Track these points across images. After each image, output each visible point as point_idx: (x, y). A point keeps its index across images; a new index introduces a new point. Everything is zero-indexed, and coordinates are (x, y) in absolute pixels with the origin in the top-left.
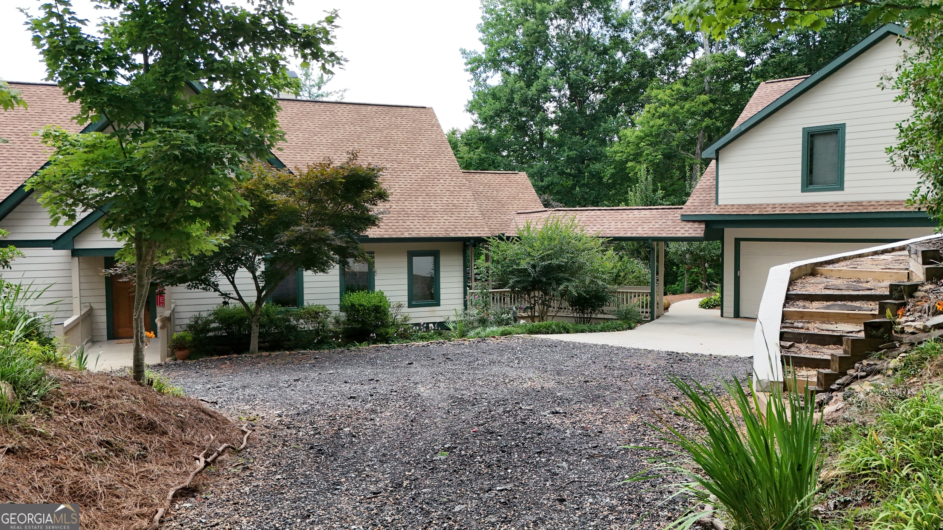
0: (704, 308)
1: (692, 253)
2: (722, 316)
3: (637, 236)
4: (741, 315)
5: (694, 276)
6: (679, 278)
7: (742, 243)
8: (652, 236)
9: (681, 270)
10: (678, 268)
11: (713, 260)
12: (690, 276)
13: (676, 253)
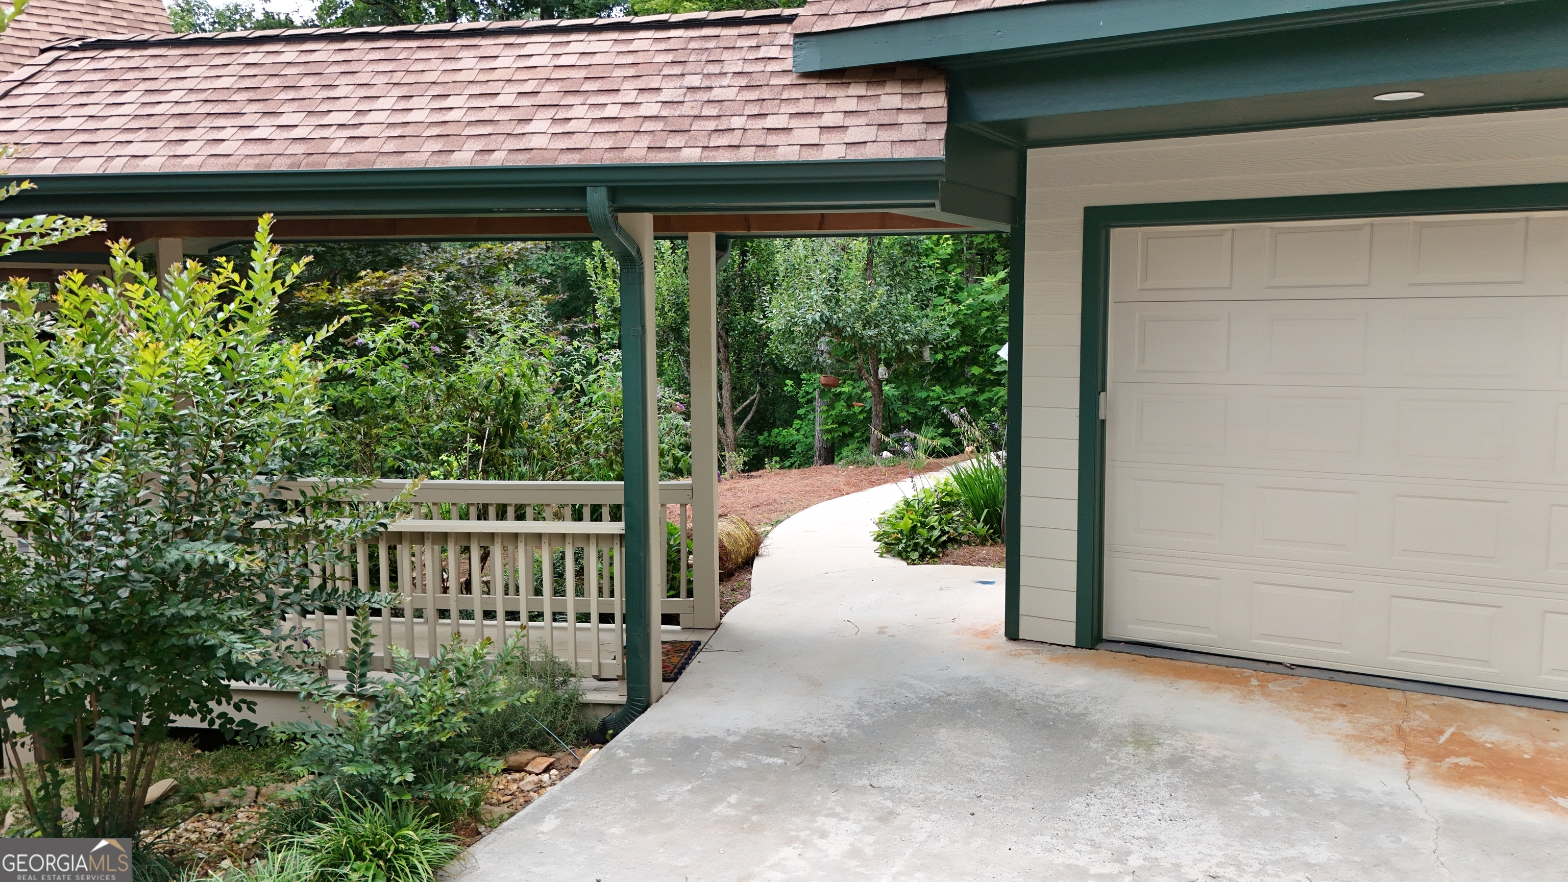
0: (902, 555)
1: (837, 331)
2: (1012, 632)
3: (521, 161)
4: (1113, 628)
5: (841, 406)
6: (801, 412)
7: (1118, 236)
8: (609, 159)
9: (805, 388)
10: (798, 383)
11: (903, 355)
12: (831, 406)
13: (788, 334)
